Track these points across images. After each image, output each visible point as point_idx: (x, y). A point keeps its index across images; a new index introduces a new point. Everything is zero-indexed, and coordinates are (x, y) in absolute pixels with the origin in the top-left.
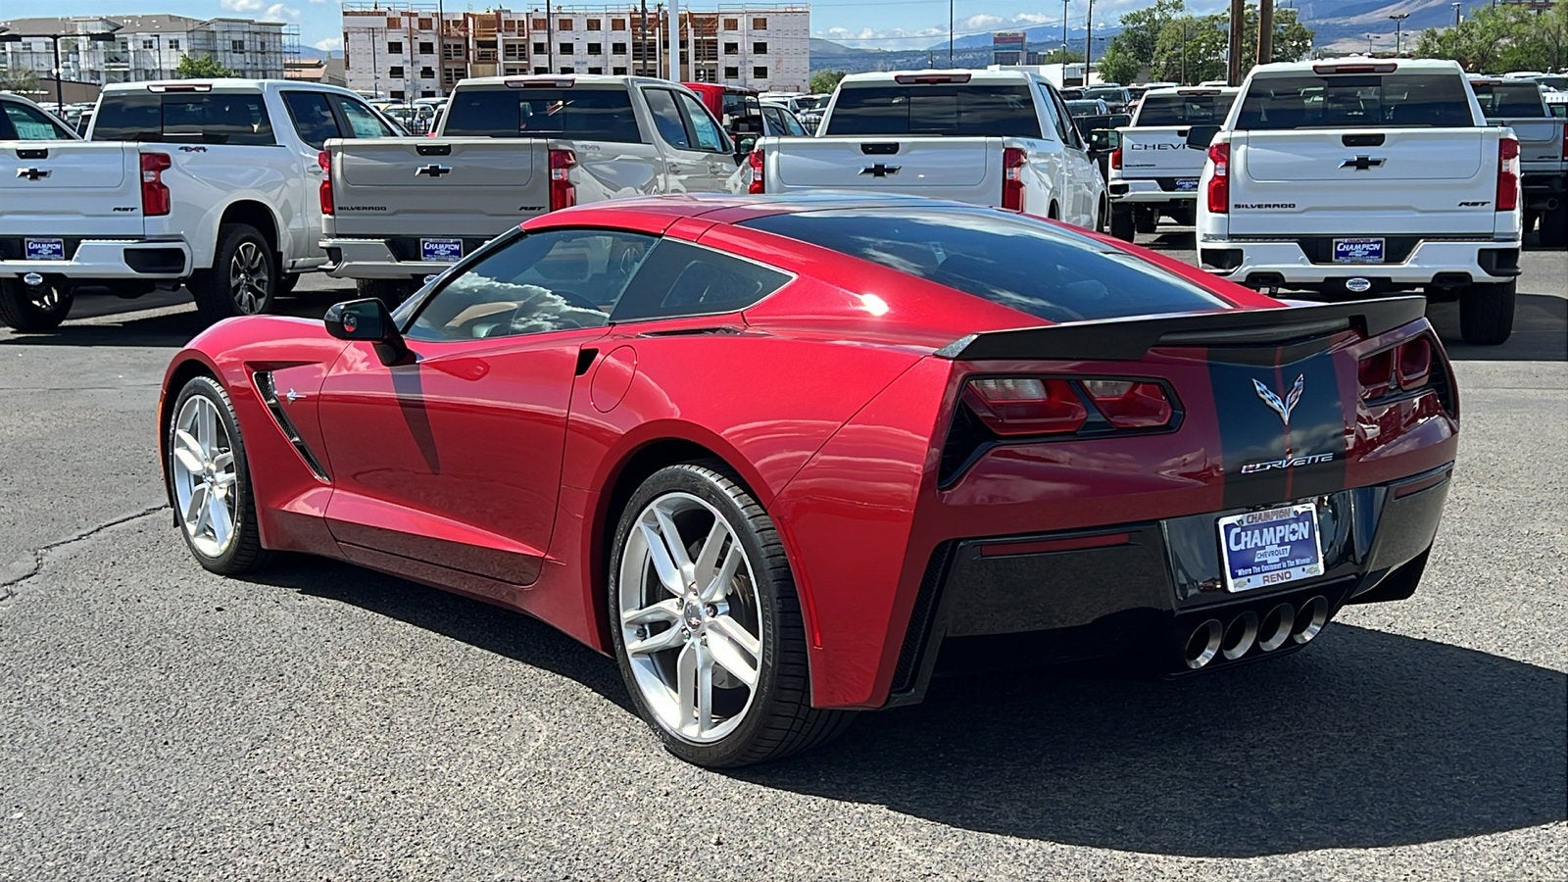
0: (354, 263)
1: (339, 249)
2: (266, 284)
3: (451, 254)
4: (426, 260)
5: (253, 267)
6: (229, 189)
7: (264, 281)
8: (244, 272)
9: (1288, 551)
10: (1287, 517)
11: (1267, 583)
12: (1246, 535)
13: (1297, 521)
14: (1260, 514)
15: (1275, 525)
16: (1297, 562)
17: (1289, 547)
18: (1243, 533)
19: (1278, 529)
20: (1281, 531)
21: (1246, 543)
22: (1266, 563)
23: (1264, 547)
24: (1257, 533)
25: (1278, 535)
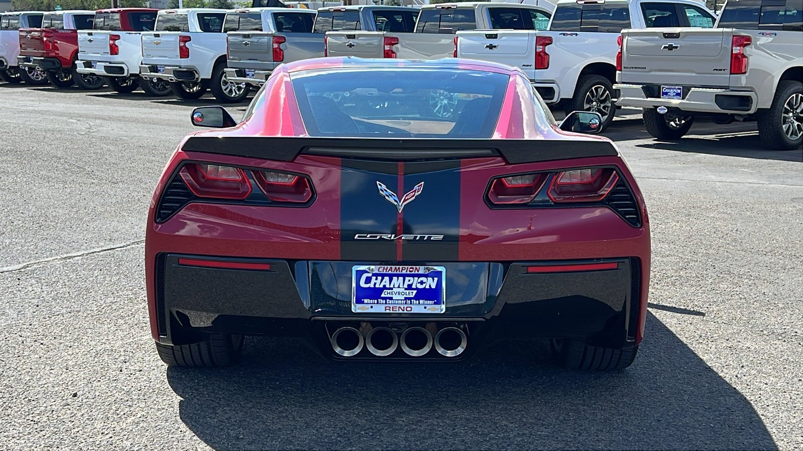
0: (626, 98)
1: (619, 90)
2: (609, 108)
3: (676, 95)
4: (663, 98)
5: (602, 98)
6: (586, 57)
7: (608, 107)
8: (596, 101)
9: (414, 294)
10: (416, 272)
11: (388, 311)
12: (376, 279)
13: (426, 276)
14: (391, 268)
15: (404, 276)
16: (421, 301)
17: (415, 292)
18: (374, 278)
19: (407, 279)
20: (409, 281)
21: (375, 284)
22: (391, 299)
23: (392, 289)
24: (387, 279)
25: (407, 283)
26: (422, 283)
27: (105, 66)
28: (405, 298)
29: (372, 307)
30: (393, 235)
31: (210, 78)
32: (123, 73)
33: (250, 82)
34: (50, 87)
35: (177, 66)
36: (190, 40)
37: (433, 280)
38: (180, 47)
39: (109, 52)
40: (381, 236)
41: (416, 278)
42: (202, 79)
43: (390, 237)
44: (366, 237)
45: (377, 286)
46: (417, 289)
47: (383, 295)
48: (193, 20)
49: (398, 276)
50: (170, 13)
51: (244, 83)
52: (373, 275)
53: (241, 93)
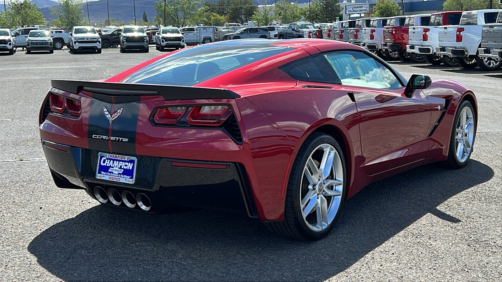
9: (122, 171)
10: (124, 160)
11: (110, 180)
12: (108, 161)
13: (128, 162)
14: (114, 156)
15: (119, 161)
16: (125, 176)
17: (123, 170)
18: (107, 160)
19: (120, 162)
20: (121, 164)
21: (107, 164)
22: (112, 173)
23: (113, 167)
24: (112, 161)
25: (120, 165)
26: (126, 166)
27: (419, 48)
28: (118, 173)
29: (104, 176)
30: (107, 137)
31: (475, 54)
32: (430, 52)
33: (491, 57)
34: (399, 61)
35: (453, 47)
36: (464, 31)
37: (131, 164)
38: (457, 35)
39: (422, 39)
40: (102, 137)
41: (124, 163)
42: (469, 55)
43: (106, 138)
44: (96, 137)
45: (107, 165)
46: (123, 169)
47: (109, 171)
48: (480, 18)
49: (117, 160)
50: (468, 13)
51: (487, 58)
52: (107, 159)
53: (497, 64)
